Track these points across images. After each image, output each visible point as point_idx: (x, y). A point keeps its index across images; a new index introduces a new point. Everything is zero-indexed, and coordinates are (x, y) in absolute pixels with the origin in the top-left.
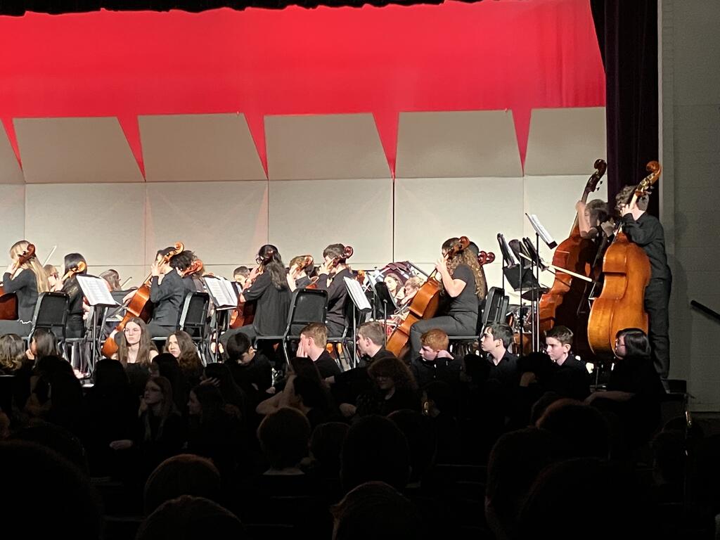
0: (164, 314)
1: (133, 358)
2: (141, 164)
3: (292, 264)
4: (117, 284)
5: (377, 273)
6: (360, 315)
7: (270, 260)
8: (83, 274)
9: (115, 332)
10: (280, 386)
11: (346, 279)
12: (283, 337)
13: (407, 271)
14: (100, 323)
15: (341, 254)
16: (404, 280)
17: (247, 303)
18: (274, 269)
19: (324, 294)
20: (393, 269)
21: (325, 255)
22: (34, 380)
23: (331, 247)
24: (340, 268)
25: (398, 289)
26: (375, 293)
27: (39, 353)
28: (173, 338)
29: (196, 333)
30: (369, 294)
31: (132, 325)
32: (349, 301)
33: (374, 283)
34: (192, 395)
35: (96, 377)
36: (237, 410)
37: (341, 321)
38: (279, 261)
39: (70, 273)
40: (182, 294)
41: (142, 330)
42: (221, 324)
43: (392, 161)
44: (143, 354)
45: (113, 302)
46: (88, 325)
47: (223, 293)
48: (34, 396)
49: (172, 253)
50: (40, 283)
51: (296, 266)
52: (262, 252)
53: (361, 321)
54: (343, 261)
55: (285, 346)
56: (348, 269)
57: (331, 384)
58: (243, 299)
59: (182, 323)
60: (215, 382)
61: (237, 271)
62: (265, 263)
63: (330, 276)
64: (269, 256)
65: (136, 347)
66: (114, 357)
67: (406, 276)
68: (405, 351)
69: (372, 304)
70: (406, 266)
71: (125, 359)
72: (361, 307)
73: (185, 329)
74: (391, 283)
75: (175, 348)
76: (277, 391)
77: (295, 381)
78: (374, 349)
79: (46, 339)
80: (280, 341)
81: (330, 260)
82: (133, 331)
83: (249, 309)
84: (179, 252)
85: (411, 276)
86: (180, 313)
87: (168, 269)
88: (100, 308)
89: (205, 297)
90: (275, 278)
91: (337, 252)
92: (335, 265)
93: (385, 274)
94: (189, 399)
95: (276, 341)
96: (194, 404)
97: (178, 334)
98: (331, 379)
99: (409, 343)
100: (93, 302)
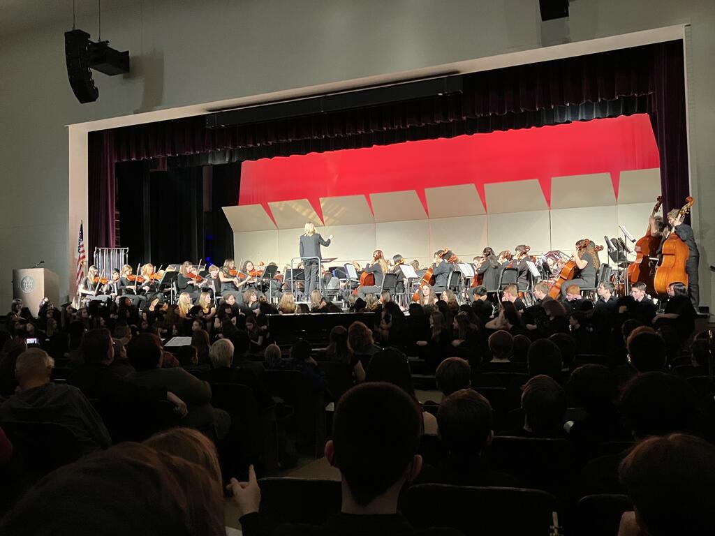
0: (439, 280)
1: (426, 302)
2: (427, 211)
3: (500, 255)
4: (417, 267)
5: (543, 257)
6: (535, 279)
7: (489, 254)
8: (402, 264)
9: (418, 290)
10: (497, 315)
11: (527, 262)
12: (497, 291)
13: (558, 255)
14: (411, 286)
15: (524, 250)
16: (557, 260)
17: (479, 275)
18: (491, 258)
19: (517, 270)
20: (551, 255)
21: (516, 250)
22: (383, 314)
23: (519, 246)
24: (524, 256)
25: (554, 264)
26: (542, 267)
27: (384, 301)
28: (445, 293)
29: (455, 290)
30: (539, 268)
31: (425, 287)
32: (529, 273)
33: (542, 262)
34: (455, 320)
35: (410, 311)
36: (476, 326)
37: (526, 282)
38: (493, 254)
39: (397, 264)
40: (448, 271)
41: (430, 290)
42: (467, 285)
43: (549, 202)
44: (431, 300)
45: (416, 276)
46: (406, 287)
47: (468, 271)
48: (384, 321)
49: (443, 253)
50: (383, 270)
51: (501, 256)
52: (485, 251)
53: (535, 283)
54: (525, 253)
55: (498, 295)
56: (527, 257)
57: (522, 313)
58: (476, 273)
59: (448, 285)
60: (465, 313)
61: (475, 259)
62: (487, 256)
63: (519, 260)
64: (488, 253)
65: (428, 297)
66: (418, 302)
67: (558, 257)
68: (559, 295)
69: (541, 273)
70: (558, 252)
71: (423, 302)
72: (535, 275)
73: (450, 288)
74: (550, 262)
75: (445, 298)
76: (495, 317)
77: (504, 312)
78: (543, 296)
79: (387, 295)
80: (496, 293)
81: (518, 253)
82: (426, 289)
83: (480, 277)
84: (446, 252)
85: (560, 257)
86: (447, 281)
87: (441, 260)
88: (411, 279)
89: (459, 273)
90: (492, 262)
91: (522, 249)
92: (521, 255)
93: (547, 257)
94: (453, 321)
95: (493, 293)
96: (456, 324)
97: (447, 291)
98: (522, 311)
99: (561, 292)
100: (407, 277)
